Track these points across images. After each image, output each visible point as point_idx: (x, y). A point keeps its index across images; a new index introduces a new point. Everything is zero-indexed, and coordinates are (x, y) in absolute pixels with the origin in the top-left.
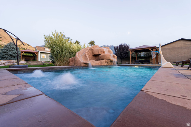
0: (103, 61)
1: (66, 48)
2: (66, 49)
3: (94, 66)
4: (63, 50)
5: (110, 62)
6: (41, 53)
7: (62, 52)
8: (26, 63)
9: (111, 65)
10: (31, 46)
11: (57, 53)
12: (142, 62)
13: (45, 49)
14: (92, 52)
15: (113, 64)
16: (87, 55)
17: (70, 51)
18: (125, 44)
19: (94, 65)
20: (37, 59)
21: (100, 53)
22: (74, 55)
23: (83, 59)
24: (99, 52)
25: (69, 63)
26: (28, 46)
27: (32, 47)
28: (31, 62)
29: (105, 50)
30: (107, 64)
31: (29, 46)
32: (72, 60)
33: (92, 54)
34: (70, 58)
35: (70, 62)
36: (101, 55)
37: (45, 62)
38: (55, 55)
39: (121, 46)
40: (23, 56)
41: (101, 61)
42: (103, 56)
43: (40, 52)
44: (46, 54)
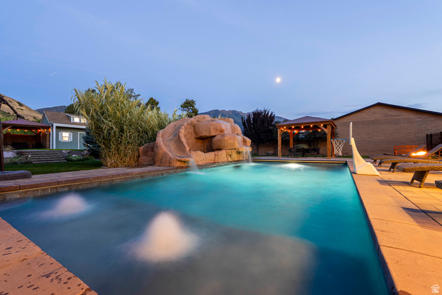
0: (220, 152)
1: (131, 121)
2: (130, 125)
3: (202, 166)
4: (125, 127)
5: (236, 154)
6: (59, 130)
7: (122, 131)
8: (16, 155)
9: (238, 161)
10: (27, 107)
11: (110, 133)
12: (304, 153)
13: (69, 118)
14: (196, 132)
15: (241, 159)
16: (183, 140)
17: (141, 127)
18: (265, 111)
19: (200, 163)
20: (48, 145)
21: (213, 134)
22: (150, 137)
23: (172, 147)
24: (210, 132)
25: (139, 157)
26: (19, 107)
27: (30, 110)
28: (30, 154)
29: (224, 128)
30: (230, 159)
31: (23, 108)
32: (146, 151)
33: (194, 135)
34: (140, 145)
35: (141, 155)
36: (215, 139)
37: (71, 152)
38: (104, 138)
39: (257, 115)
40: (7, 135)
41: (216, 152)
42: (219, 141)
43: (57, 127)
44: (73, 131)
